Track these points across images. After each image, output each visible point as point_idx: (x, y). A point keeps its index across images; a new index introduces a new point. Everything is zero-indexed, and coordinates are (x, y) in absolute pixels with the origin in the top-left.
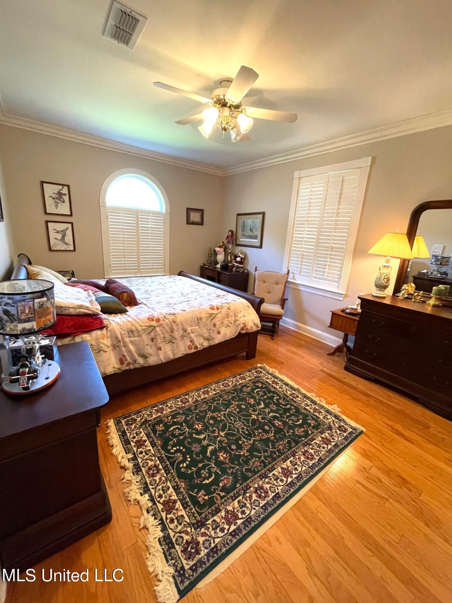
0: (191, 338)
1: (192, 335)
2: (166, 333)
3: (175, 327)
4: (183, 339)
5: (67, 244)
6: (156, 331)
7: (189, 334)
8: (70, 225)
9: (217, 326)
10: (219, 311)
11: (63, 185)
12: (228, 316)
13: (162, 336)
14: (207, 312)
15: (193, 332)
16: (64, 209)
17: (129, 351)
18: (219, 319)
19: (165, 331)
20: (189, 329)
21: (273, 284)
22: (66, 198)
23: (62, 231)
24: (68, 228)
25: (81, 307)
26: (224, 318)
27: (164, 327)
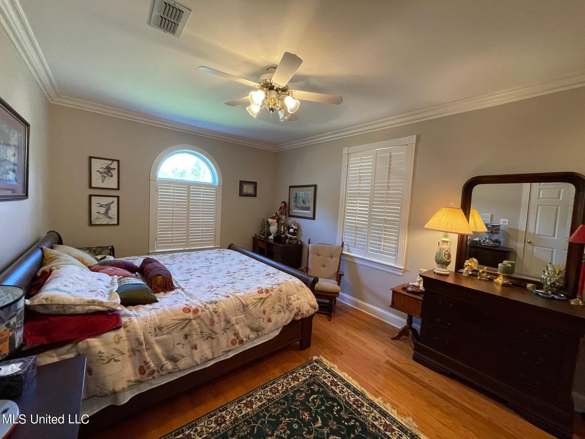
0: (235, 330)
1: (237, 327)
2: (204, 327)
3: (216, 319)
4: (225, 332)
5: (110, 218)
6: (192, 325)
7: (233, 325)
8: (115, 199)
9: (267, 313)
10: (269, 294)
11: (113, 160)
12: (280, 299)
13: (199, 330)
14: (255, 297)
15: (238, 323)
16: (112, 183)
17: (155, 356)
18: (269, 304)
19: (202, 325)
20: (233, 319)
21: (328, 257)
22: (115, 173)
23: (106, 205)
24: (113, 202)
25: (93, 302)
26: (274, 303)
27: (202, 320)
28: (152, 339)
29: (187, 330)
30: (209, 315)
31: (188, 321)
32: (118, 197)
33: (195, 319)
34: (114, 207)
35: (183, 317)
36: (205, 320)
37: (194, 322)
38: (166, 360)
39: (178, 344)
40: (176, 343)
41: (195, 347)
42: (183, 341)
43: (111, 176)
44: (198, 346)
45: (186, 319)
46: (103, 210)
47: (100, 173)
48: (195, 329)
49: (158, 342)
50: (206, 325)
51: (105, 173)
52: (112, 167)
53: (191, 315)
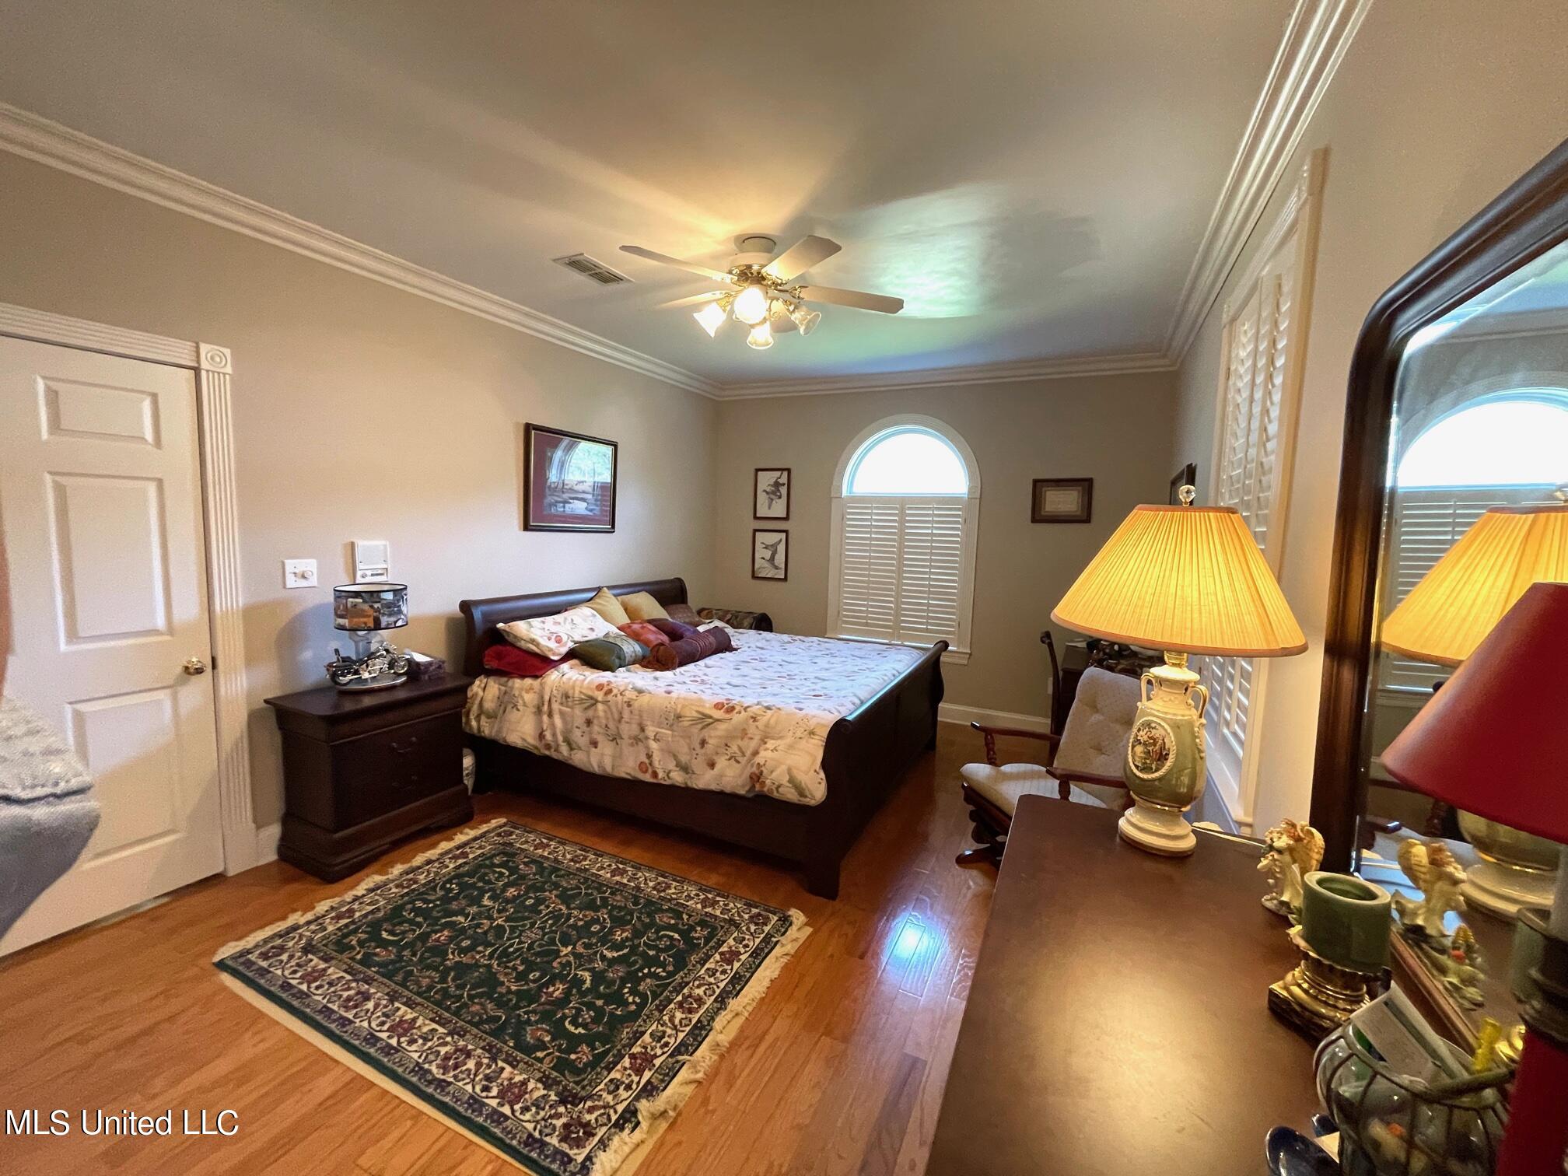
0: (647, 747)
5: (777, 568)
6: (596, 710)
7: (647, 738)
8: (783, 535)
9: (709, 748)
11: (782, 470)
12: (744, 734)
13: (604, 722)
14: (701, 709)
15: (658, 740)
16: (779, 510)
18: (719, 733)
19: (610, 716)
20: (651, 731)
21: (1117, 721)
22: (784, 490)
23: (772, 546)
24: (781, 540)
26: (733, 738)
27: (609, 707)
28: (556, 706)
29: (590, 713)
30: (620, 706)
31: (593, 702)
32: (786, 532)
33: (602, 702)
34: (781, 548)
35: (590, 693)
36: (614, 710)
37: (600, 707)
38: (564, 742)
39: (577, 727)
40: (575, 725)
41: (595, 744)
42: (584, 728)
43: (780, 497)
44: (600, 745)
45: (591, 698)
46: (768, 554)
47: (767, 493)
48: (598, 717)
49: (561, 713)
50: (614, 719)
51: (773, 493)
52: (781, 481)
53: (600, 696)
